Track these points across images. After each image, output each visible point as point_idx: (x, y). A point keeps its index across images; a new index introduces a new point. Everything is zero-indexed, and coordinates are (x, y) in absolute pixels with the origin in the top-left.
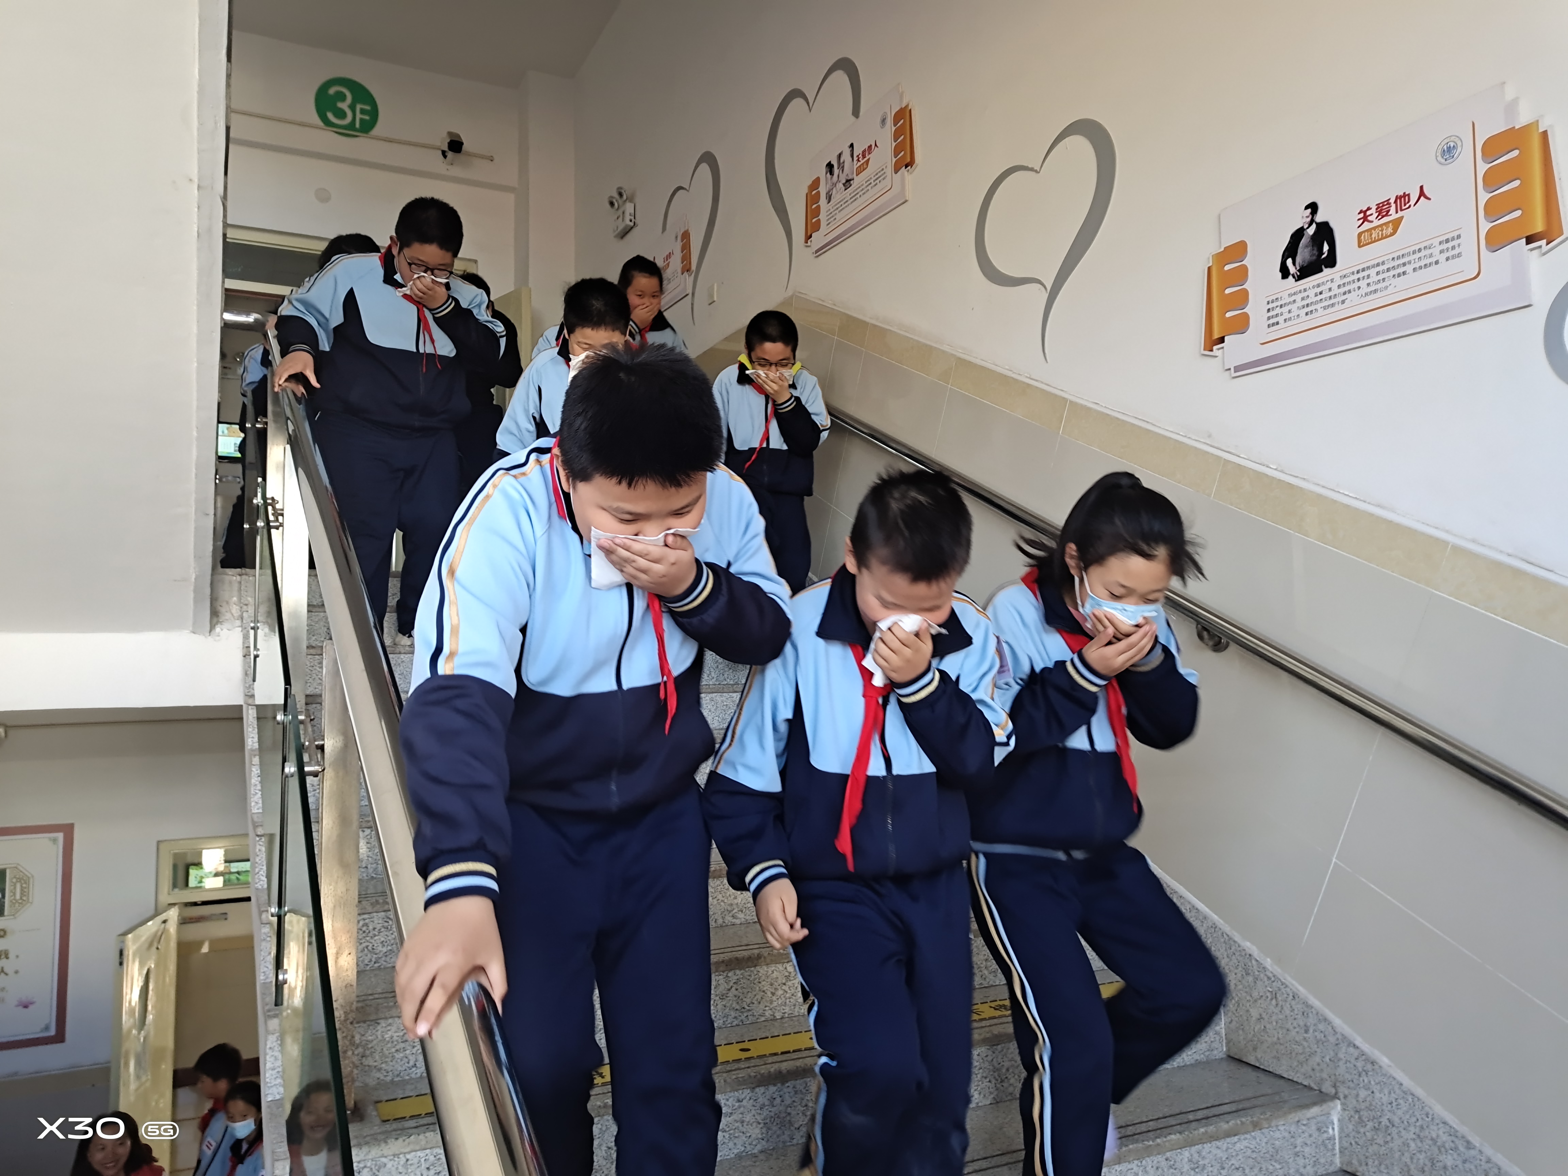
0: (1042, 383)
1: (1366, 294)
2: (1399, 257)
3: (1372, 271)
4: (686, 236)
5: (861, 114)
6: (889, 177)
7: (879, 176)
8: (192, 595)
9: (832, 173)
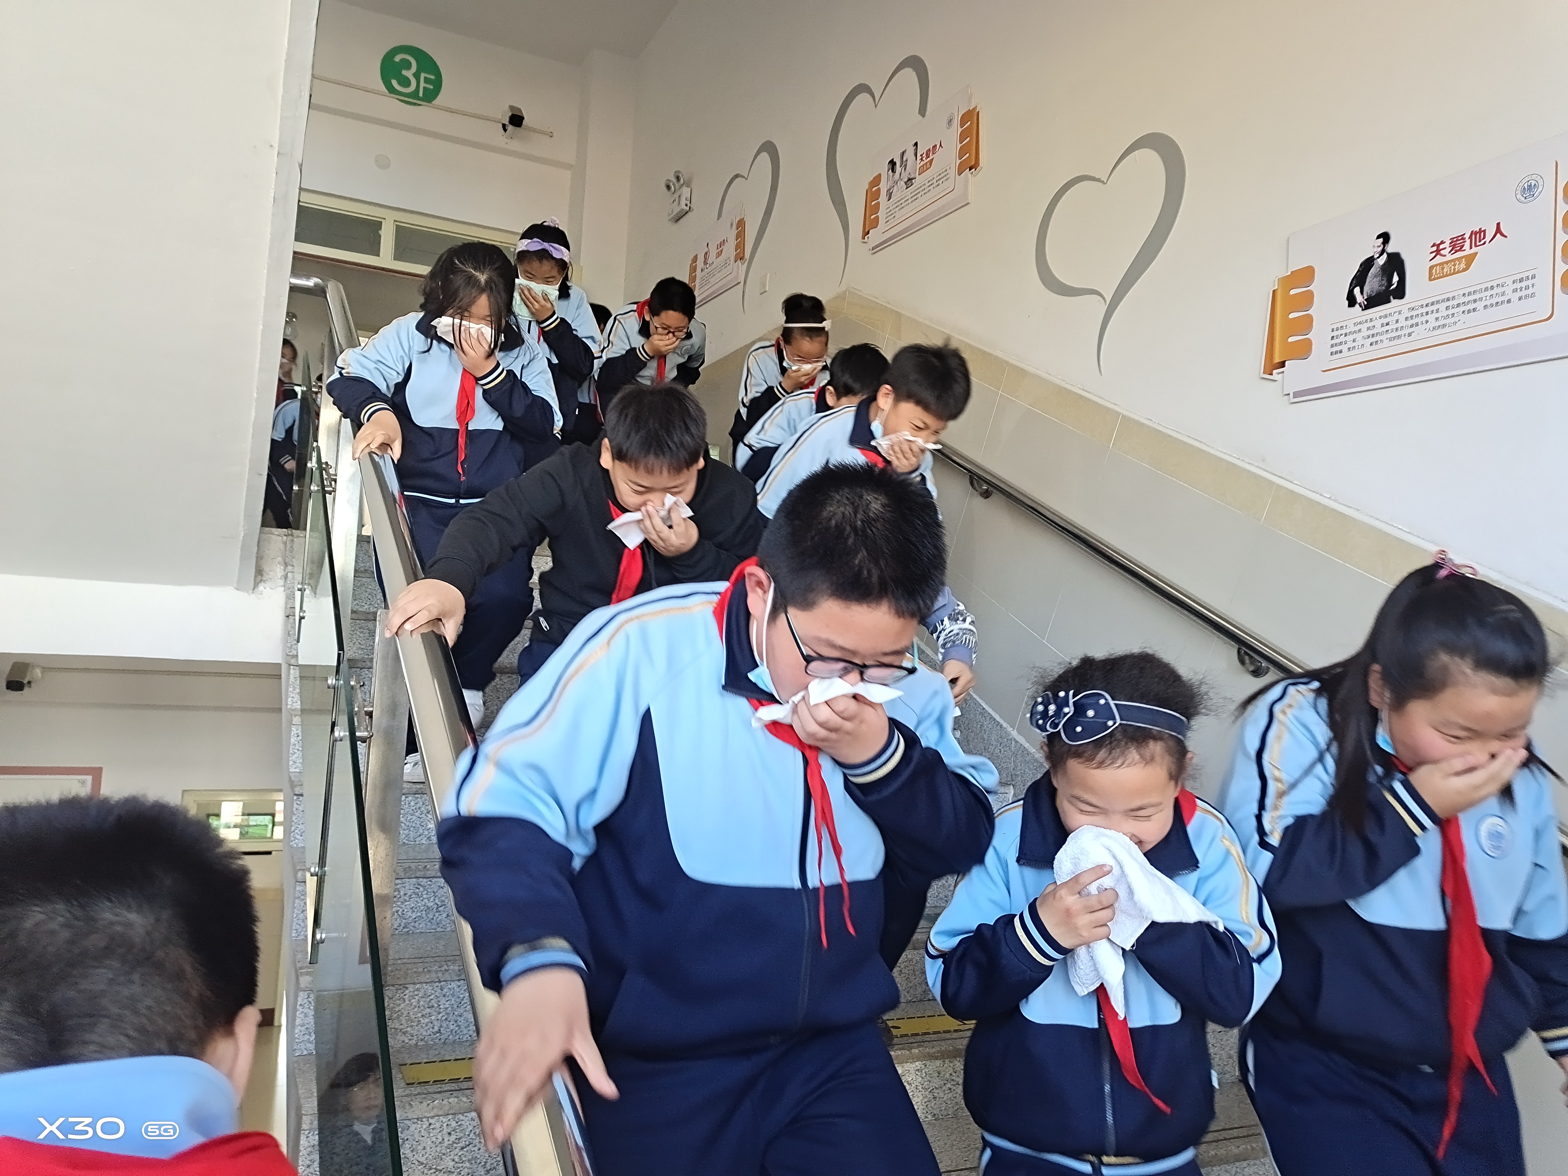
0: (1095, 395)
1: (1434, 328)
2: (1470, 294)
3: (1442, 306)
4: (741, 224)
5: (927, 113)
6: (952, 180)
7: (943, 176)
8: (239, 552)
9: (893, 171)
